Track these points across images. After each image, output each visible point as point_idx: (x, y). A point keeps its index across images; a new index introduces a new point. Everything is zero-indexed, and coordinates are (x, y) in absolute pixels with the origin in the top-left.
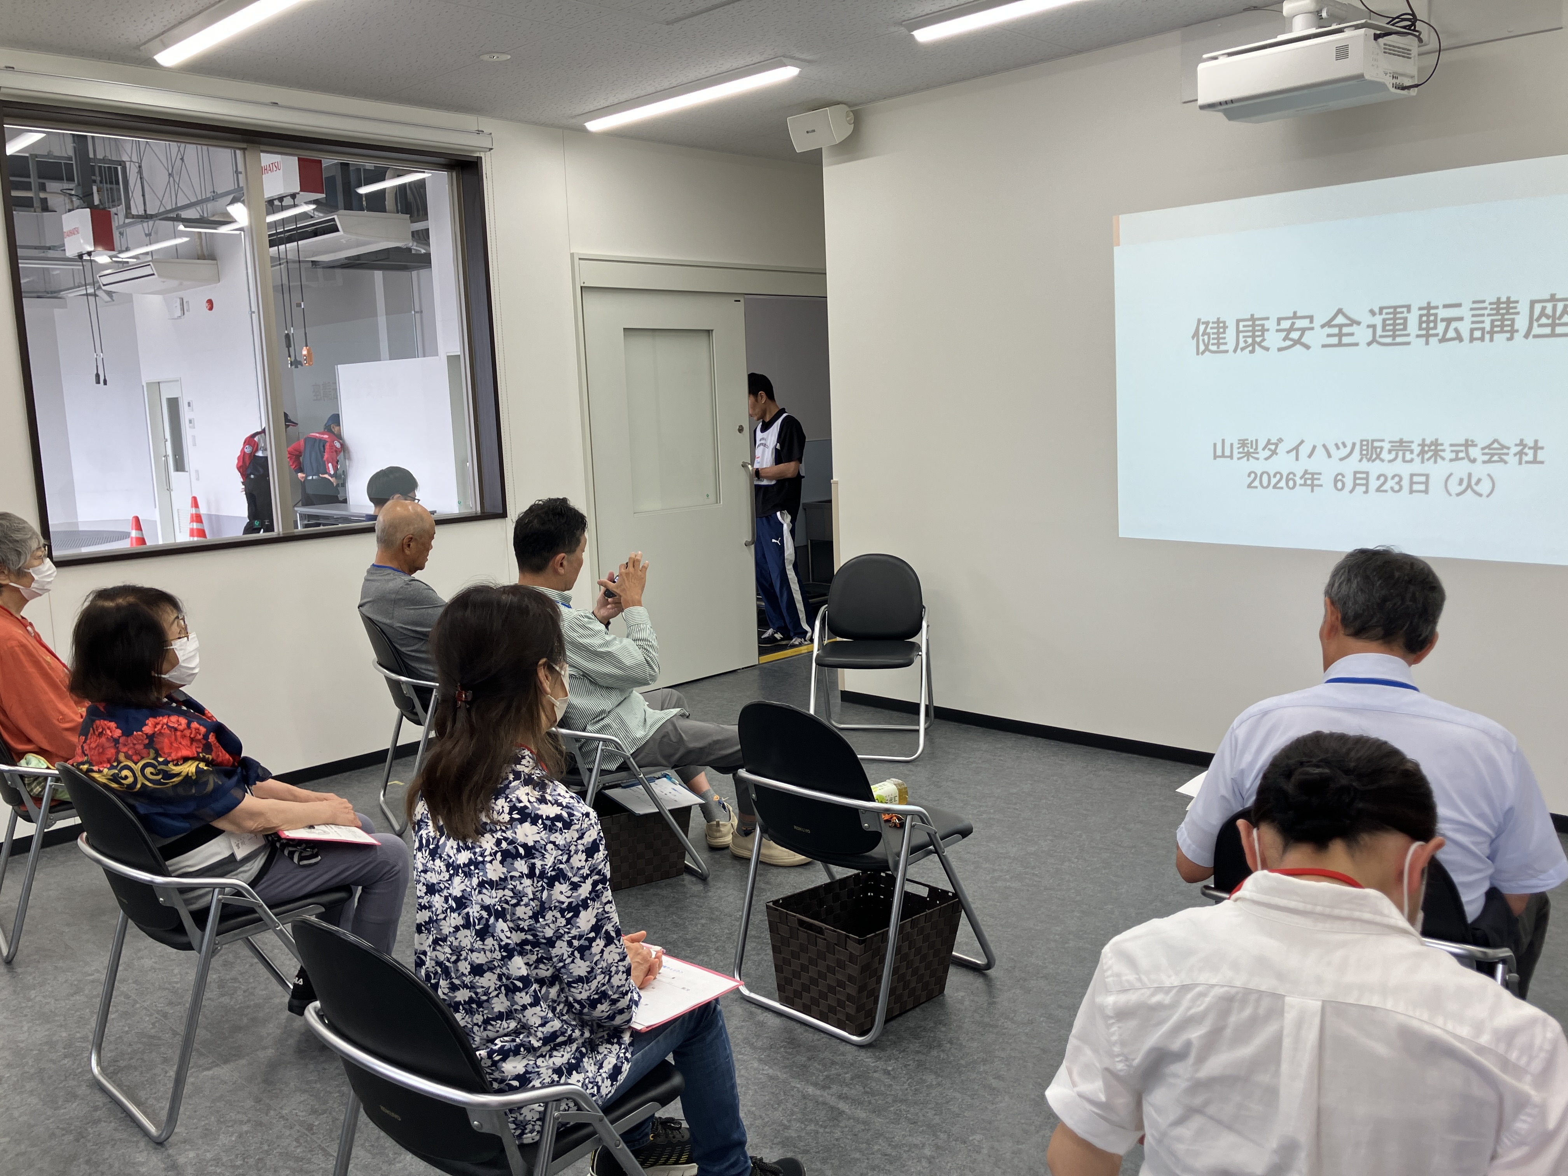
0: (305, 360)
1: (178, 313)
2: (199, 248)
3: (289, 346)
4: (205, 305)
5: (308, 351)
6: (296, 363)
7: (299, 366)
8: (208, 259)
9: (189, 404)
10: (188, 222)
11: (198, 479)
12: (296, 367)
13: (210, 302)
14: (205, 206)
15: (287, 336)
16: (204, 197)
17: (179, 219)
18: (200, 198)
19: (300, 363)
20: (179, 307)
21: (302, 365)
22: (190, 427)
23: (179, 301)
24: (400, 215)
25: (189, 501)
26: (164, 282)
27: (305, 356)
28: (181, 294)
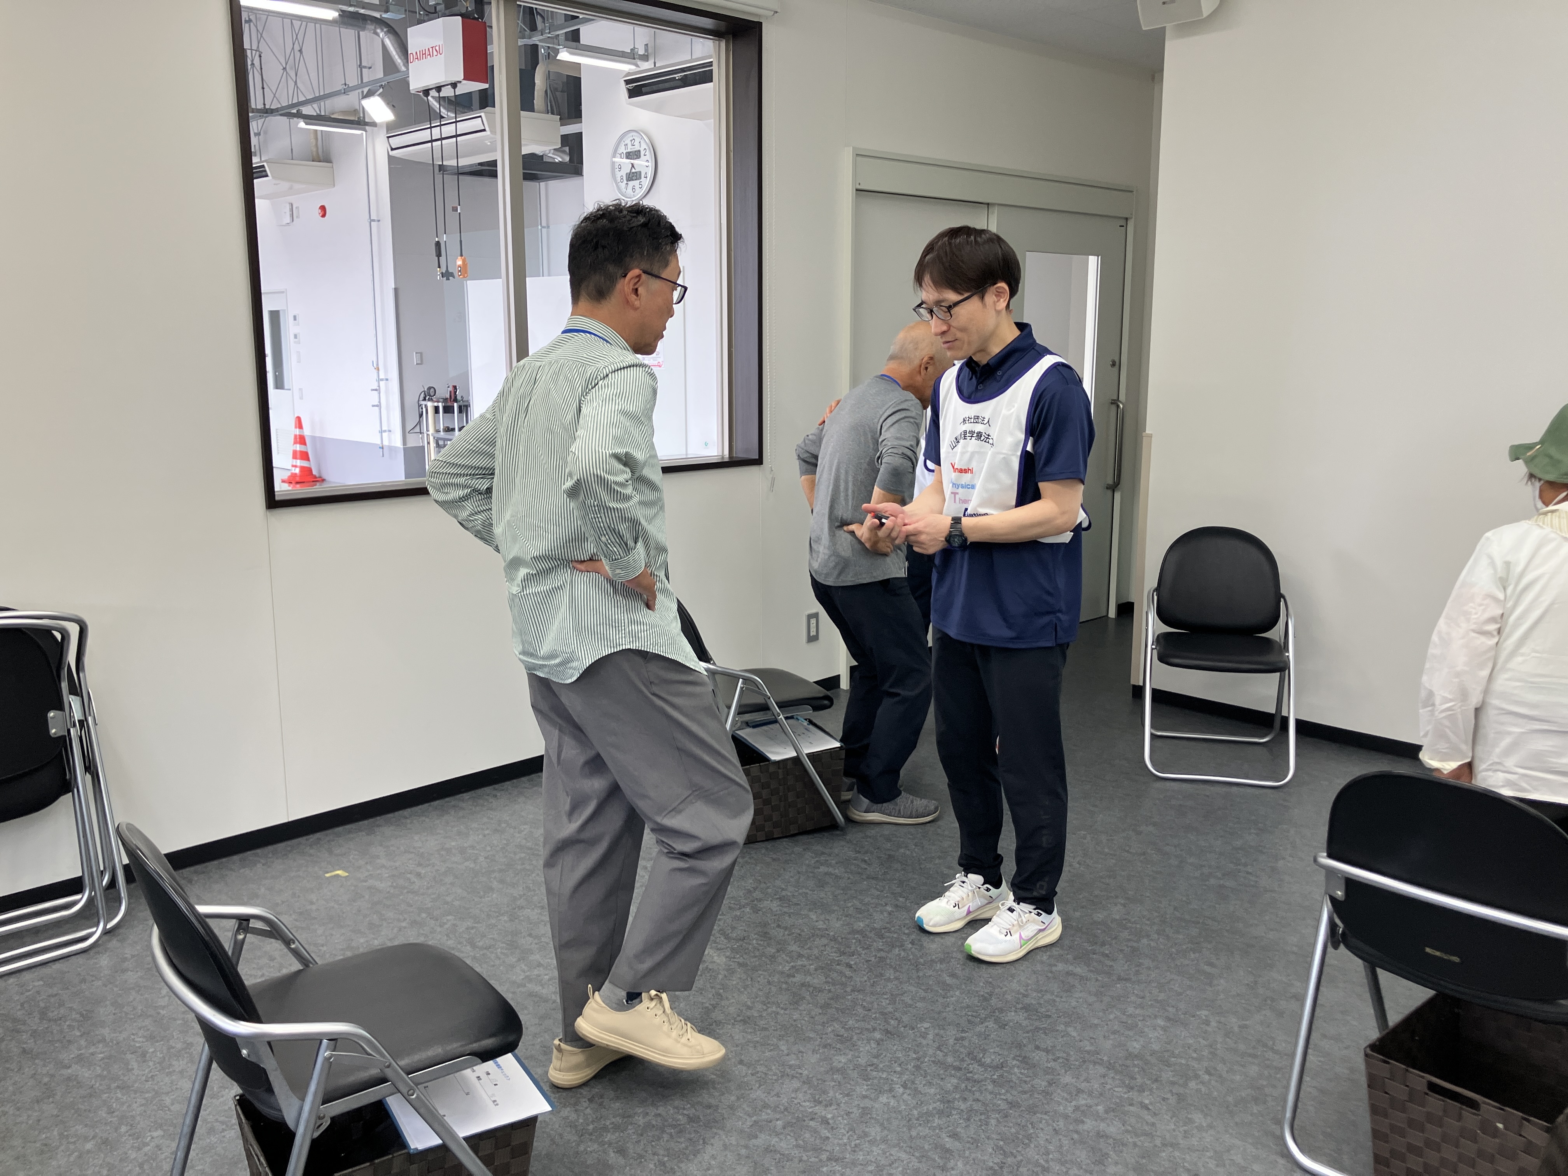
0: (460, 271)
1: (288, 219)
2: (315, 149)
3: (439, 255)
4: (317, 212)
5: (464, 261)
6: (447, 275)
7: (450, 278)
8: (323, 162)
9: (295, 318)
10: (308, 119)
11: (301, 398)
12: (448, 279)
13: (323, 208)
14: (322, 104)
15: (438, 244)
16: (322, 94)
17: (299, 115)
18: (317, 95)
19: (452, 275)
20: (288, 213)
21: (454, 277)
22: (295, 342)
23: (288, 207)
24: (550, 116)
25: (292, 422)
26: (277, 184)
27: (459, 266)
28: (290, 199)
